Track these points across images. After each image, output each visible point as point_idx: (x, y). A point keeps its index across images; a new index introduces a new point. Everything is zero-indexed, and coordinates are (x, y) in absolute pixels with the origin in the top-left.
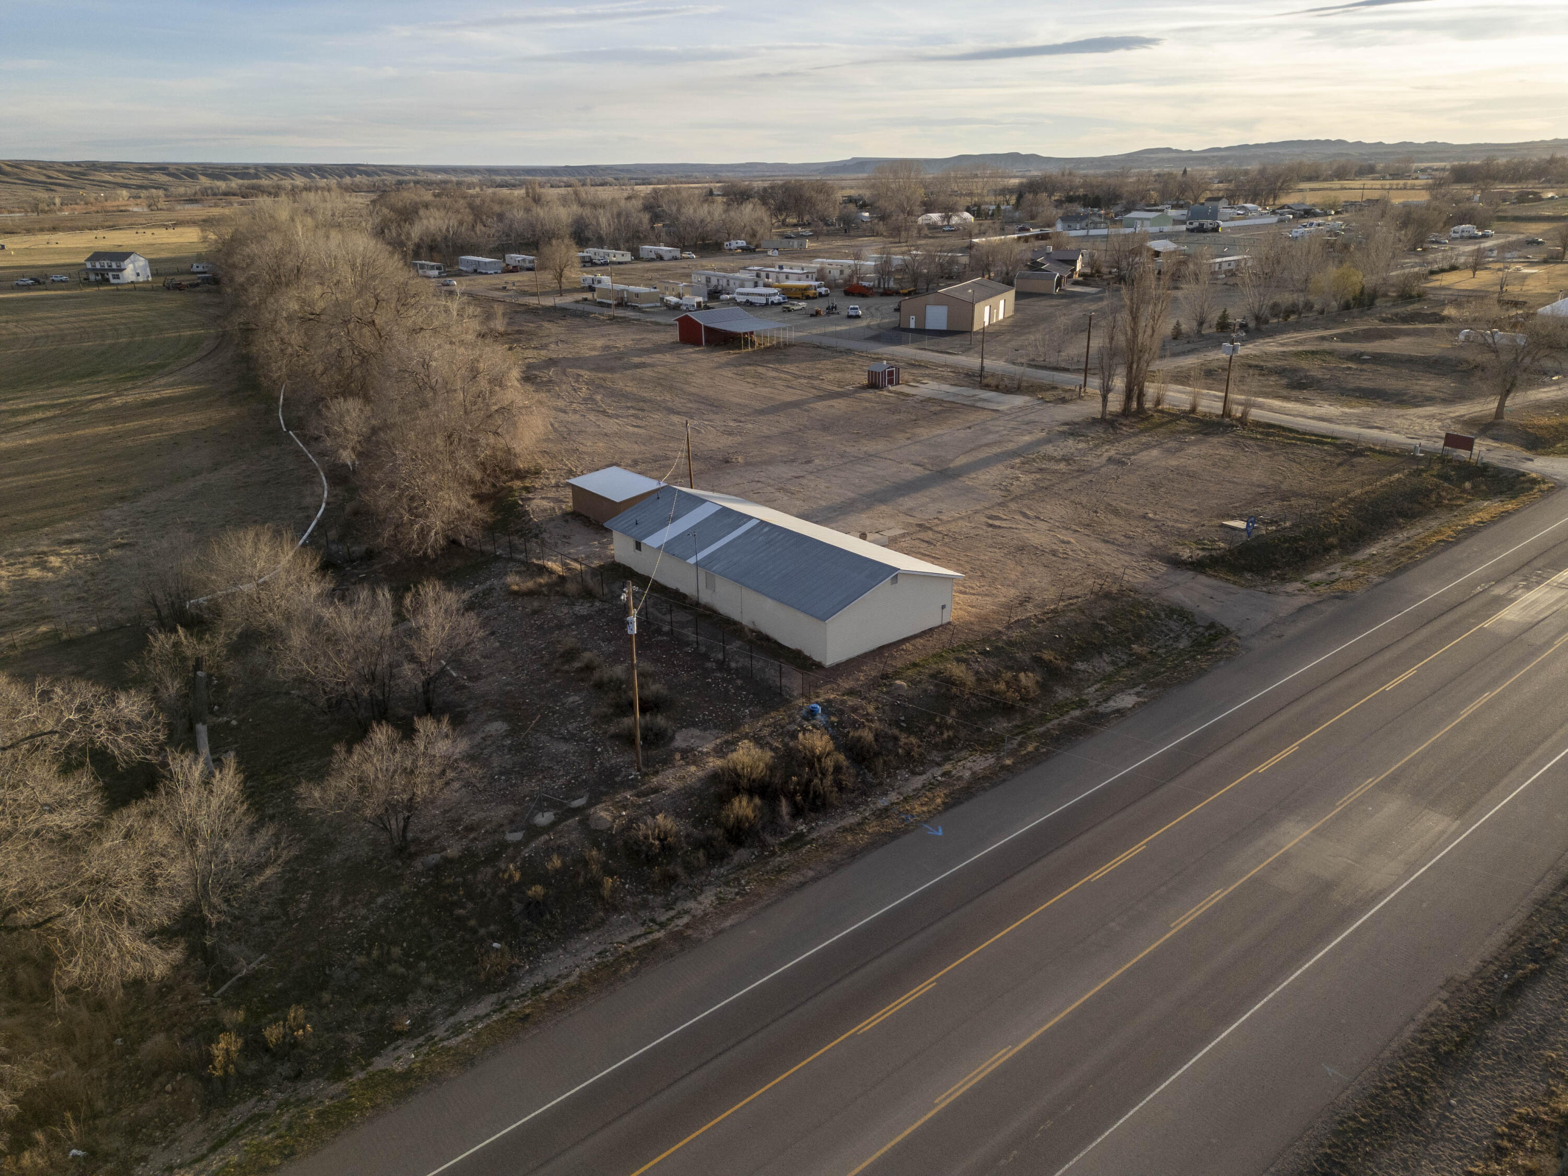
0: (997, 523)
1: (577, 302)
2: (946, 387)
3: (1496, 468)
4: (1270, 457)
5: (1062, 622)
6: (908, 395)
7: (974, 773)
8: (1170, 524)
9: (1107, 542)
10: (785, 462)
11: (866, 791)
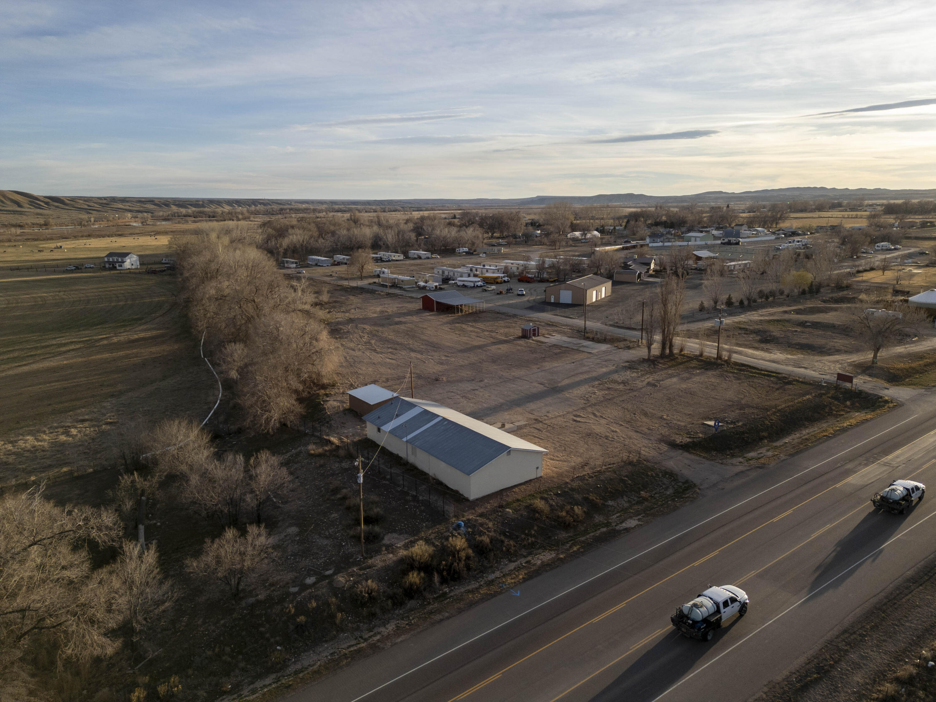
0: (578, 419)
1: (370, 284)
2: (565, 338)
3: (866, 393)
4: (739, 383)
5: (602, 477)
6: (542, 342)
7: (543, 562)
8: (675, 422)
9: (638, 432)
10: (468, 381)
11: (483, 571)
